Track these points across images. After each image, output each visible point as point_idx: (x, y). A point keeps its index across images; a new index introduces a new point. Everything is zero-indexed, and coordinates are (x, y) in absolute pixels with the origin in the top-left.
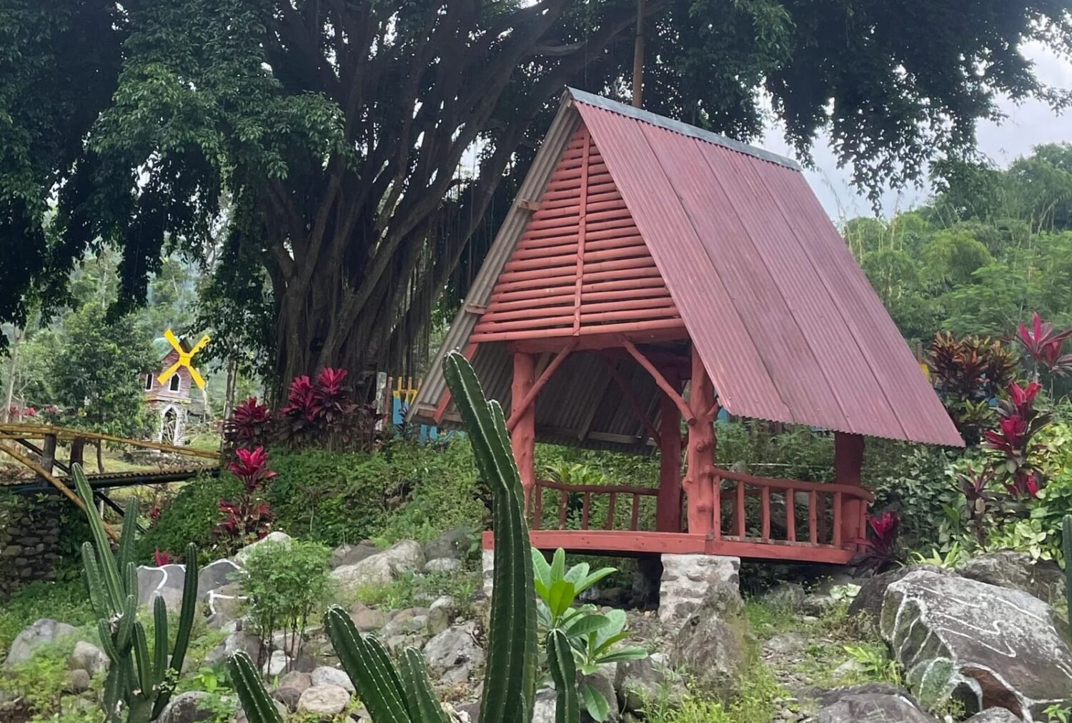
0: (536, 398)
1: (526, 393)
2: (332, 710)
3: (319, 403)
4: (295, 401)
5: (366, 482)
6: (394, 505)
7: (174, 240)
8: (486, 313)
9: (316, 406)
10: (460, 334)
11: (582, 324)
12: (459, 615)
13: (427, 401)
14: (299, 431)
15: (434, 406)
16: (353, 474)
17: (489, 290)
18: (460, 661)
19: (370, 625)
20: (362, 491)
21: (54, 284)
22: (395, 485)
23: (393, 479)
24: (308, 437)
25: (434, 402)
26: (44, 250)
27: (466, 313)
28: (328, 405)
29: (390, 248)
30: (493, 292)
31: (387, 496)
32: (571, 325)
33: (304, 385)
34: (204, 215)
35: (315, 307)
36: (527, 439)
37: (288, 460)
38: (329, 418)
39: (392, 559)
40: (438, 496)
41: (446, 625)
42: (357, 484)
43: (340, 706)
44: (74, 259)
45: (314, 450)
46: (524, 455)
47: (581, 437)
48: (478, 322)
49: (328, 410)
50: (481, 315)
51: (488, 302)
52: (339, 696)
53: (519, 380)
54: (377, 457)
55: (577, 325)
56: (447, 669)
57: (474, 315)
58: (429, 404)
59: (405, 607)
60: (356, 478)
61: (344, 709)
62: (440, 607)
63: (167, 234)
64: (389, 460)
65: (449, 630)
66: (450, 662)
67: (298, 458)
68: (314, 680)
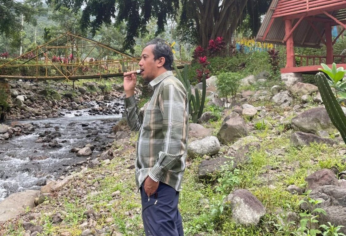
0: (293, 32)
1: (290, 31)
2: (253, 114)
3: (217, 46)
4: (211, 46)
5: (232, 63)
6: (241, 69)
7: (169, 16)
8: (276, 9)
9: (216, 46)
10: (269, 16)
11: (310, 8)
12: (281, 89)
13: (260, 35)
14: (212, 53)
15: (262, 37)
16: (228, 62)
17: (277, 3)
18: (285, 101)
19: (250, 94)
20: (231, 66)
21: (143, 28)
22: (240, 64)
23: (239, 62)
24: (215, 54)
25: (262, 35)
26: (141, 20)
27: (271, 9)
28: (220, 46)
29: (225, 10)
30: (278, 3)
31: (238, 67)
32: (306, 9)
33: (212, 42)
34: (176, 9)
35: (208, 26)
36: (291, 43)
37: (210, 60)
38: (220, 49)
39: (248, 80)
40: (254, 65)
41: (277, 92)
42: (230, 64)
43: (255, 113)
44: (147, 22)
45: (217, 57)
46: (291, 47)
47: (302, 44)
48: (274, 12)
49: (220, 47)
50: (275, 10)
51: (277, 6)
52: (254, 111)
53: (287, 27)
54: (235, 58)
55: (308, 8)
56: (282, 103)
57: (272, 10)
58: (260, 36)
59: (257, 90)
60: (229, 63)
61: (256, 114)
62: (275, 88)
63: (167, 14)
64: (238, 58)
65: (279, 93)
66: (282, 101)
67: (213, 59)
68: (243, 107)
